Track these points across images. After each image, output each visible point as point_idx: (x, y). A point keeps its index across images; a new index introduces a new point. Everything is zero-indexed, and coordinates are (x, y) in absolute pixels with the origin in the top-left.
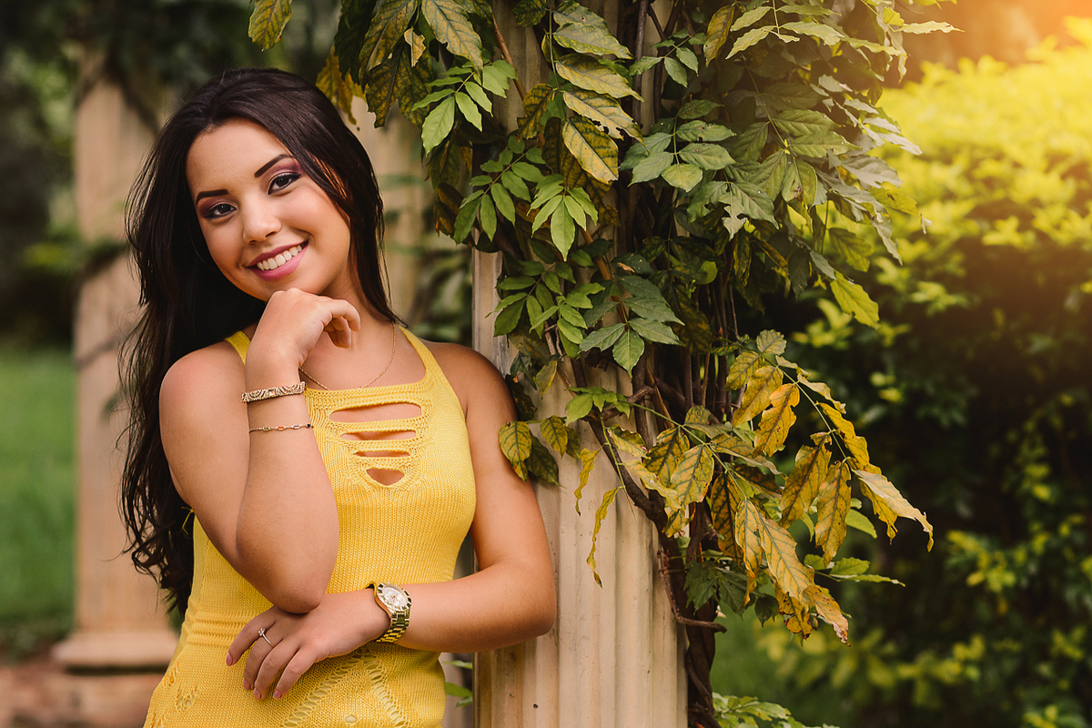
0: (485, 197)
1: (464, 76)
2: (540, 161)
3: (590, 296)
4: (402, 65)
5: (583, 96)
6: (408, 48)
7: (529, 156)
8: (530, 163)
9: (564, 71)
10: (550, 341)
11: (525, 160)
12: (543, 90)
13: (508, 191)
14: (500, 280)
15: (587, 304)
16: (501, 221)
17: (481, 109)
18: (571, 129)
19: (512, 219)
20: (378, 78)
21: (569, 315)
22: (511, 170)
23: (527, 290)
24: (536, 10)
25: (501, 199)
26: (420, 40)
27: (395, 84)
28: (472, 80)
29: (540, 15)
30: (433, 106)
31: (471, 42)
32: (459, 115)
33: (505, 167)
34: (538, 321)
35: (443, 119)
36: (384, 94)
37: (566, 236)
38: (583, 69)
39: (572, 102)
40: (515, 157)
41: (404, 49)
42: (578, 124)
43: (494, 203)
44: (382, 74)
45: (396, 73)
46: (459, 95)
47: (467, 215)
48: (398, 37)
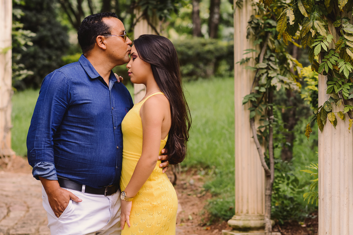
0: (326, 64)
1: (322, 38)
2: (338, 56)
3: (349, 86)
4: (309, 36)
5: (350, 42)
6: (311, 33)
7: (335, 55)
8: (336, 56)
9: (346, 37)
10: (339, 95)
11: (334, 56)
12: (341, 41)
13: (331, 63)
14: (327, 82)
15: (349, 88)
16: (329, 69)
17: (327, 46)
18: (348, 49)
19: (332, 69)
20: (304, 39)
21: (345, 90)
22: (331, 58)
23: (334, 84)
24: (338, 23)
25: (330, 65)
26: (314, 31)
27: (308, 40)
28: (324, 39)
29: (340, 25)
30: (316, 45)
31: (324, 32)
32: (322, 48)
33: (330, 57)
34: (337, 91)
35: (318, 48)
36: (305, 42)
37: (347, 73)
38: (350, 36)
39: (348, 44)
40: (332, 55)
41: (310, 33)
42: (350, 49)
43: (328, 65)
44: (305, 38)
45: (308, 38)
46: (322, 43)
47: (321, 67)
48: (309, 30)
